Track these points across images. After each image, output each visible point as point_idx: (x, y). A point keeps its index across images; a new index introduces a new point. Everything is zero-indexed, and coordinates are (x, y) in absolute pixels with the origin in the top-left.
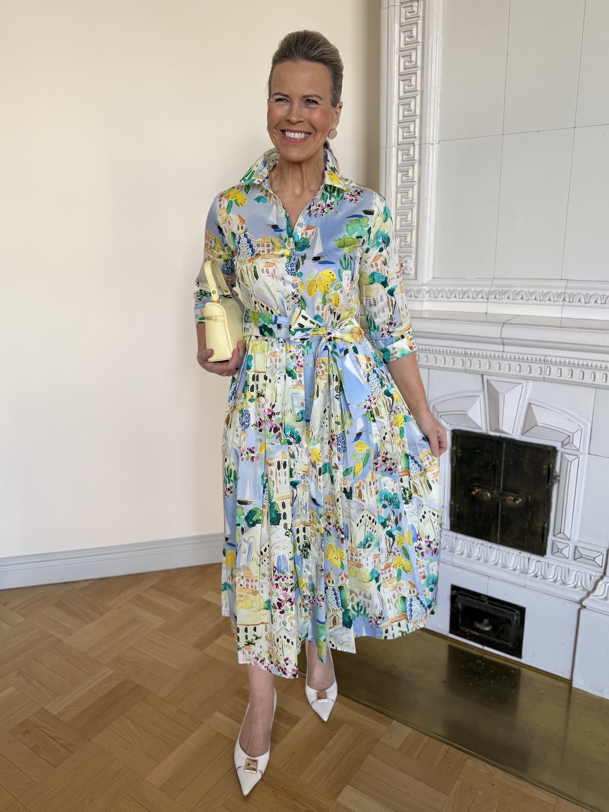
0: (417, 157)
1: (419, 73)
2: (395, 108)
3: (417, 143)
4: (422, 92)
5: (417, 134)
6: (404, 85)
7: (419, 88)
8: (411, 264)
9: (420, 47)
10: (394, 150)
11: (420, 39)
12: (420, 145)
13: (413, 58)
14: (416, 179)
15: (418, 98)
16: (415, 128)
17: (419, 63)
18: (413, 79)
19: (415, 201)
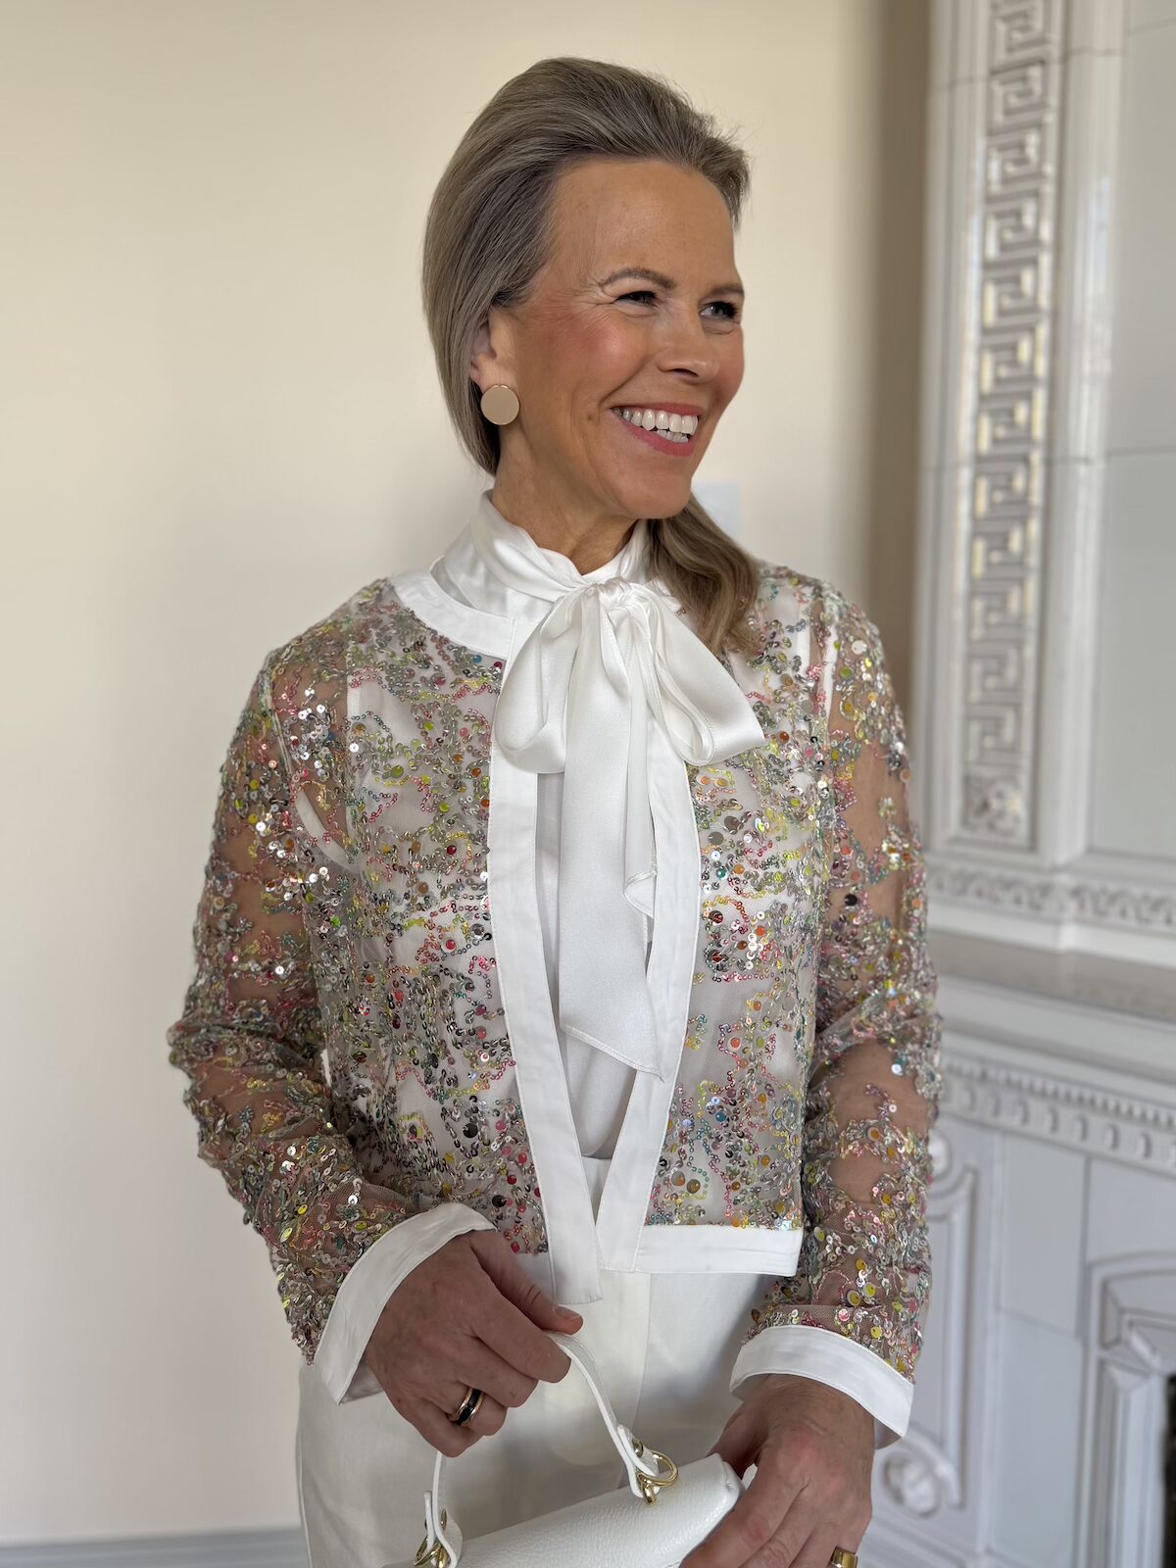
0: (1036, 499)
1: (1046, 260)
2: (969, 360)
3: (1037, 457)
4: (1055, 315)
5: (1039, 431)
6: (999, 297)
7: (1044, 301)
8: (1017, 804)
9: (1049, 189)
10: (965, 475)
11: (1050, 169)
12: (1049, 463)
13: (1028, 220)
14: (1034, 560)
15: (1043, 332)
16: (1034, 414)
17: (1046, 233)
18: (1027, 279)
19: (1032, 622)
